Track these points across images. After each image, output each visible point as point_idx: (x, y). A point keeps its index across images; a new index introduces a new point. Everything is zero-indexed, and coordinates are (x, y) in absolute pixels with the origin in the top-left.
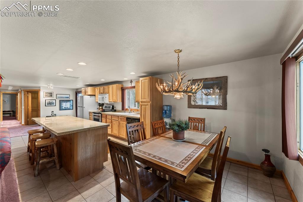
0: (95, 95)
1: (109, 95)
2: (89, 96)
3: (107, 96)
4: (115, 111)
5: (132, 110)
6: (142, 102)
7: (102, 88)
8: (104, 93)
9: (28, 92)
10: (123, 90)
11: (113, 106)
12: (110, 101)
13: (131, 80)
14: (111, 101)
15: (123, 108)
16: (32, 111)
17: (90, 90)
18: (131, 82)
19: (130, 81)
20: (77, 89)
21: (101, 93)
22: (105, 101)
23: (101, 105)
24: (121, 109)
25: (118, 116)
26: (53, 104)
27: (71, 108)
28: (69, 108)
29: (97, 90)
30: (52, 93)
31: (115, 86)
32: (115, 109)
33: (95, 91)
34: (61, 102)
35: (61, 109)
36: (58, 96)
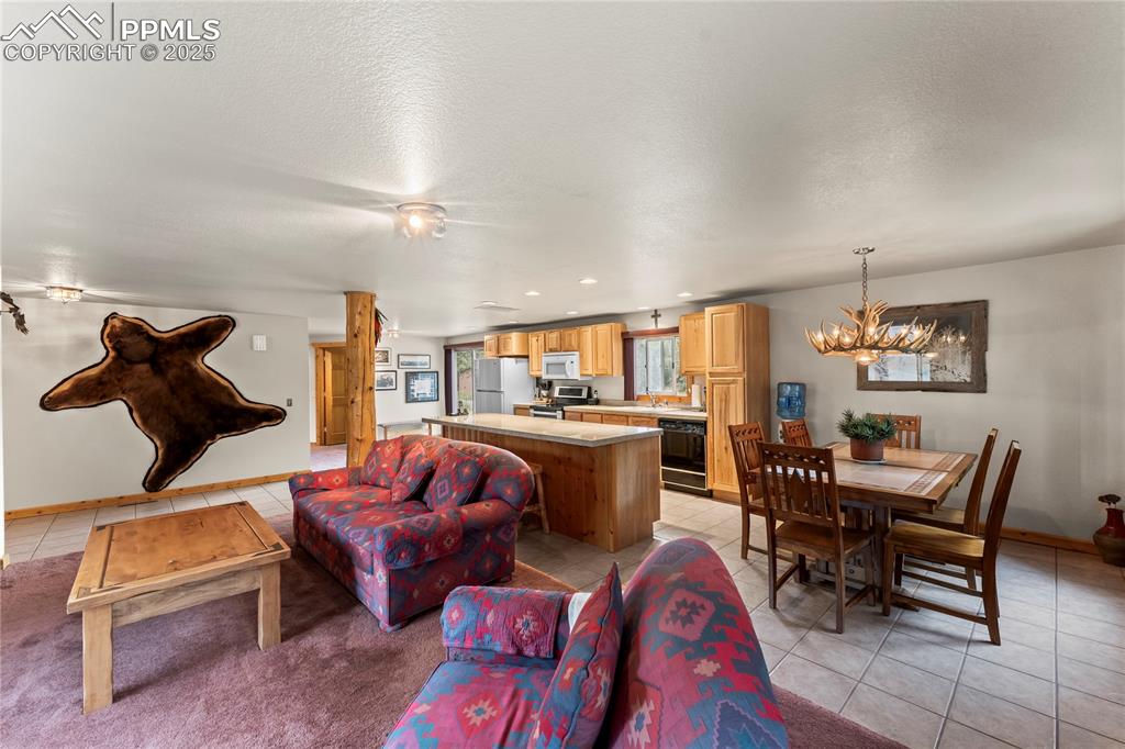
0: (527, 357)
1: (581, 356)
2: (513, 359)
3: (575, 357)
4: (597, 402)
5: (658, 400)
7: (554, 336)
8: (563, 348)
9: (324, 349)
10: (627, 340)
11: (590, 388)
12: (585, 373)
13: (656, 311)
14: (590, 372)
15: (629, 395)
16: (334, 406)
17: (514, 342)
18: (656, 315)
19: (653, 313)
21: (551, 350)
22: (569, 373)
23: (544, 385)
24: (621, 395)
25: (628, 417)
26: (391, 384)
27: (434, 396)
28: (428, 396)
29: (535, 341)
30: (387, 352)
31: (603, 328)
32: (595, 396)
33: (526, 344)
34: (410, 376)
35: (410, 399)
36: (402, 359)
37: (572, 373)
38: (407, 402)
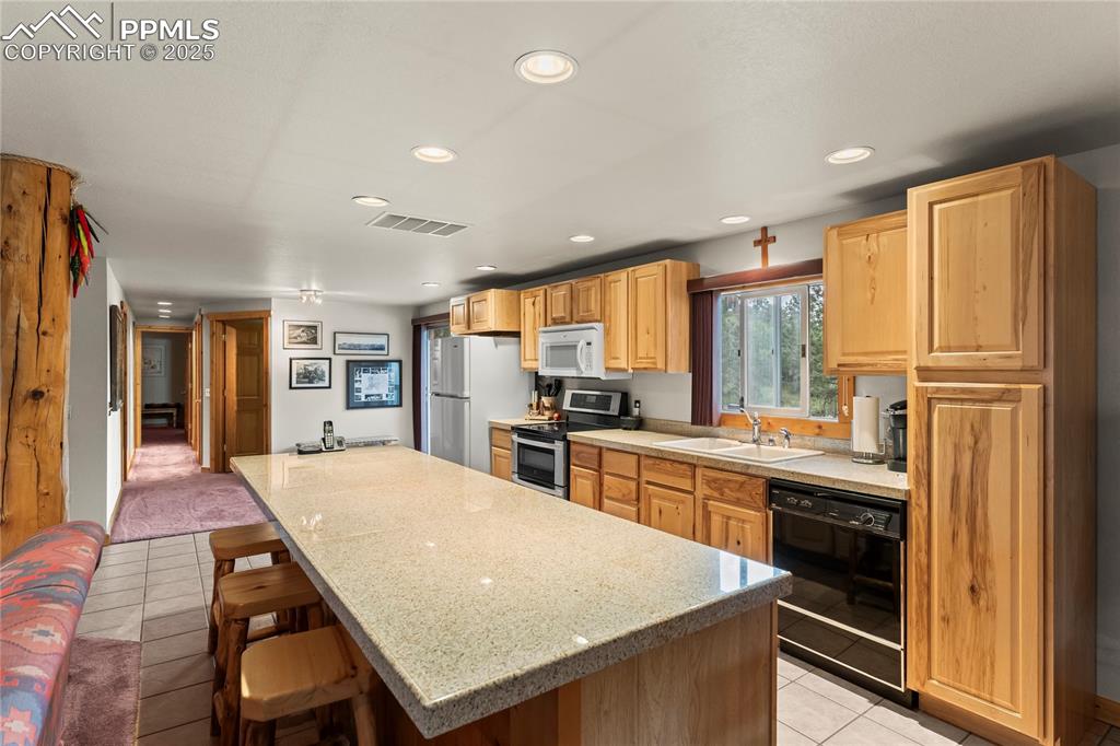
0: (517, 334)
1: (607, 332)
2: (491, 339)
3: (596, 333)
4: (640, 424)
5: (765, 429)
6: (925, 373)
7: (560, 292)
8: (574, 316)
9: (224, 323)
10: (701, 297)
11: (625, 396)
12: (614, 364)
13: (765, 229)
14: (624, 365)
15: (702, 412)
16: (238, 411)
17: (492, 309)
18: (765, 239)
19: (758, 236)
20: (420, 307)
21: (556, 322)
22: (583, 367)
23: (549, 387)
24: (685, 414)
25: (694, 466)
26: (322, 380)
27: (394, 398)
28: (384, 398)
29: (531, 303)
30: (315, 328)
31: (650, 272)
32: (636, 411)
33: (516, 311)
34: (352, 367)
35: (351, 404)
36: (341, 339)
37: (589, 366)
38: (349, 407)
